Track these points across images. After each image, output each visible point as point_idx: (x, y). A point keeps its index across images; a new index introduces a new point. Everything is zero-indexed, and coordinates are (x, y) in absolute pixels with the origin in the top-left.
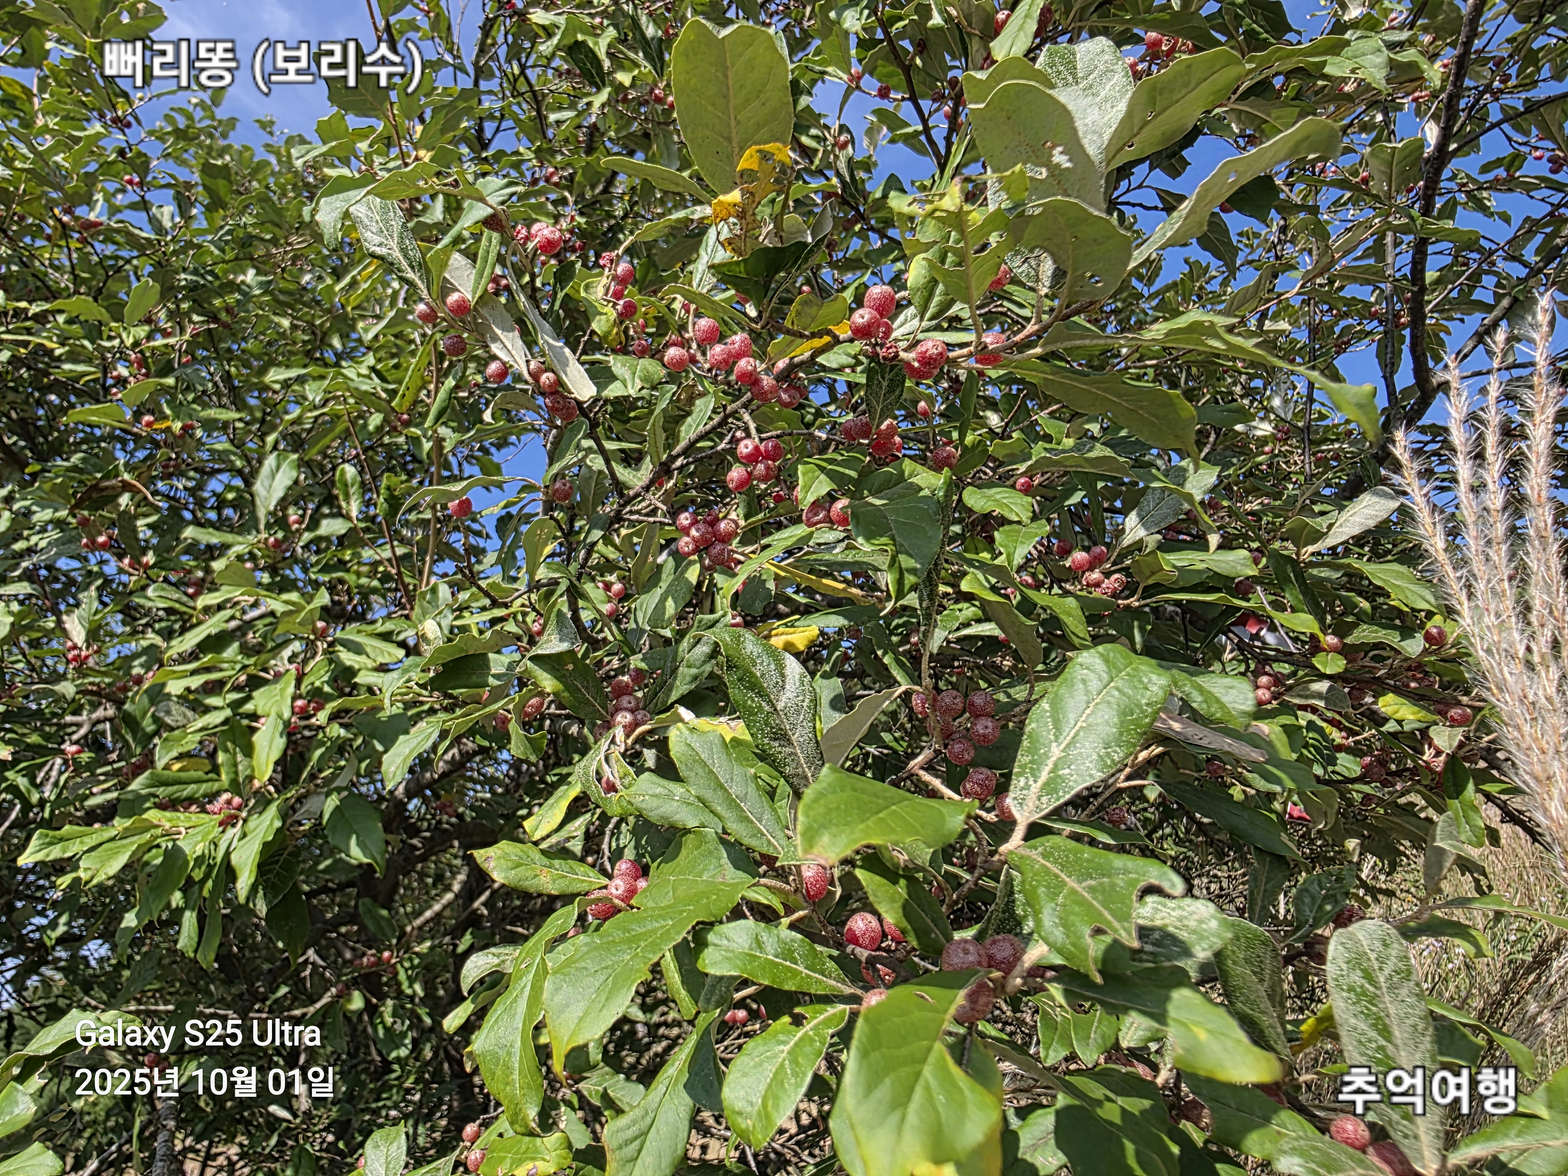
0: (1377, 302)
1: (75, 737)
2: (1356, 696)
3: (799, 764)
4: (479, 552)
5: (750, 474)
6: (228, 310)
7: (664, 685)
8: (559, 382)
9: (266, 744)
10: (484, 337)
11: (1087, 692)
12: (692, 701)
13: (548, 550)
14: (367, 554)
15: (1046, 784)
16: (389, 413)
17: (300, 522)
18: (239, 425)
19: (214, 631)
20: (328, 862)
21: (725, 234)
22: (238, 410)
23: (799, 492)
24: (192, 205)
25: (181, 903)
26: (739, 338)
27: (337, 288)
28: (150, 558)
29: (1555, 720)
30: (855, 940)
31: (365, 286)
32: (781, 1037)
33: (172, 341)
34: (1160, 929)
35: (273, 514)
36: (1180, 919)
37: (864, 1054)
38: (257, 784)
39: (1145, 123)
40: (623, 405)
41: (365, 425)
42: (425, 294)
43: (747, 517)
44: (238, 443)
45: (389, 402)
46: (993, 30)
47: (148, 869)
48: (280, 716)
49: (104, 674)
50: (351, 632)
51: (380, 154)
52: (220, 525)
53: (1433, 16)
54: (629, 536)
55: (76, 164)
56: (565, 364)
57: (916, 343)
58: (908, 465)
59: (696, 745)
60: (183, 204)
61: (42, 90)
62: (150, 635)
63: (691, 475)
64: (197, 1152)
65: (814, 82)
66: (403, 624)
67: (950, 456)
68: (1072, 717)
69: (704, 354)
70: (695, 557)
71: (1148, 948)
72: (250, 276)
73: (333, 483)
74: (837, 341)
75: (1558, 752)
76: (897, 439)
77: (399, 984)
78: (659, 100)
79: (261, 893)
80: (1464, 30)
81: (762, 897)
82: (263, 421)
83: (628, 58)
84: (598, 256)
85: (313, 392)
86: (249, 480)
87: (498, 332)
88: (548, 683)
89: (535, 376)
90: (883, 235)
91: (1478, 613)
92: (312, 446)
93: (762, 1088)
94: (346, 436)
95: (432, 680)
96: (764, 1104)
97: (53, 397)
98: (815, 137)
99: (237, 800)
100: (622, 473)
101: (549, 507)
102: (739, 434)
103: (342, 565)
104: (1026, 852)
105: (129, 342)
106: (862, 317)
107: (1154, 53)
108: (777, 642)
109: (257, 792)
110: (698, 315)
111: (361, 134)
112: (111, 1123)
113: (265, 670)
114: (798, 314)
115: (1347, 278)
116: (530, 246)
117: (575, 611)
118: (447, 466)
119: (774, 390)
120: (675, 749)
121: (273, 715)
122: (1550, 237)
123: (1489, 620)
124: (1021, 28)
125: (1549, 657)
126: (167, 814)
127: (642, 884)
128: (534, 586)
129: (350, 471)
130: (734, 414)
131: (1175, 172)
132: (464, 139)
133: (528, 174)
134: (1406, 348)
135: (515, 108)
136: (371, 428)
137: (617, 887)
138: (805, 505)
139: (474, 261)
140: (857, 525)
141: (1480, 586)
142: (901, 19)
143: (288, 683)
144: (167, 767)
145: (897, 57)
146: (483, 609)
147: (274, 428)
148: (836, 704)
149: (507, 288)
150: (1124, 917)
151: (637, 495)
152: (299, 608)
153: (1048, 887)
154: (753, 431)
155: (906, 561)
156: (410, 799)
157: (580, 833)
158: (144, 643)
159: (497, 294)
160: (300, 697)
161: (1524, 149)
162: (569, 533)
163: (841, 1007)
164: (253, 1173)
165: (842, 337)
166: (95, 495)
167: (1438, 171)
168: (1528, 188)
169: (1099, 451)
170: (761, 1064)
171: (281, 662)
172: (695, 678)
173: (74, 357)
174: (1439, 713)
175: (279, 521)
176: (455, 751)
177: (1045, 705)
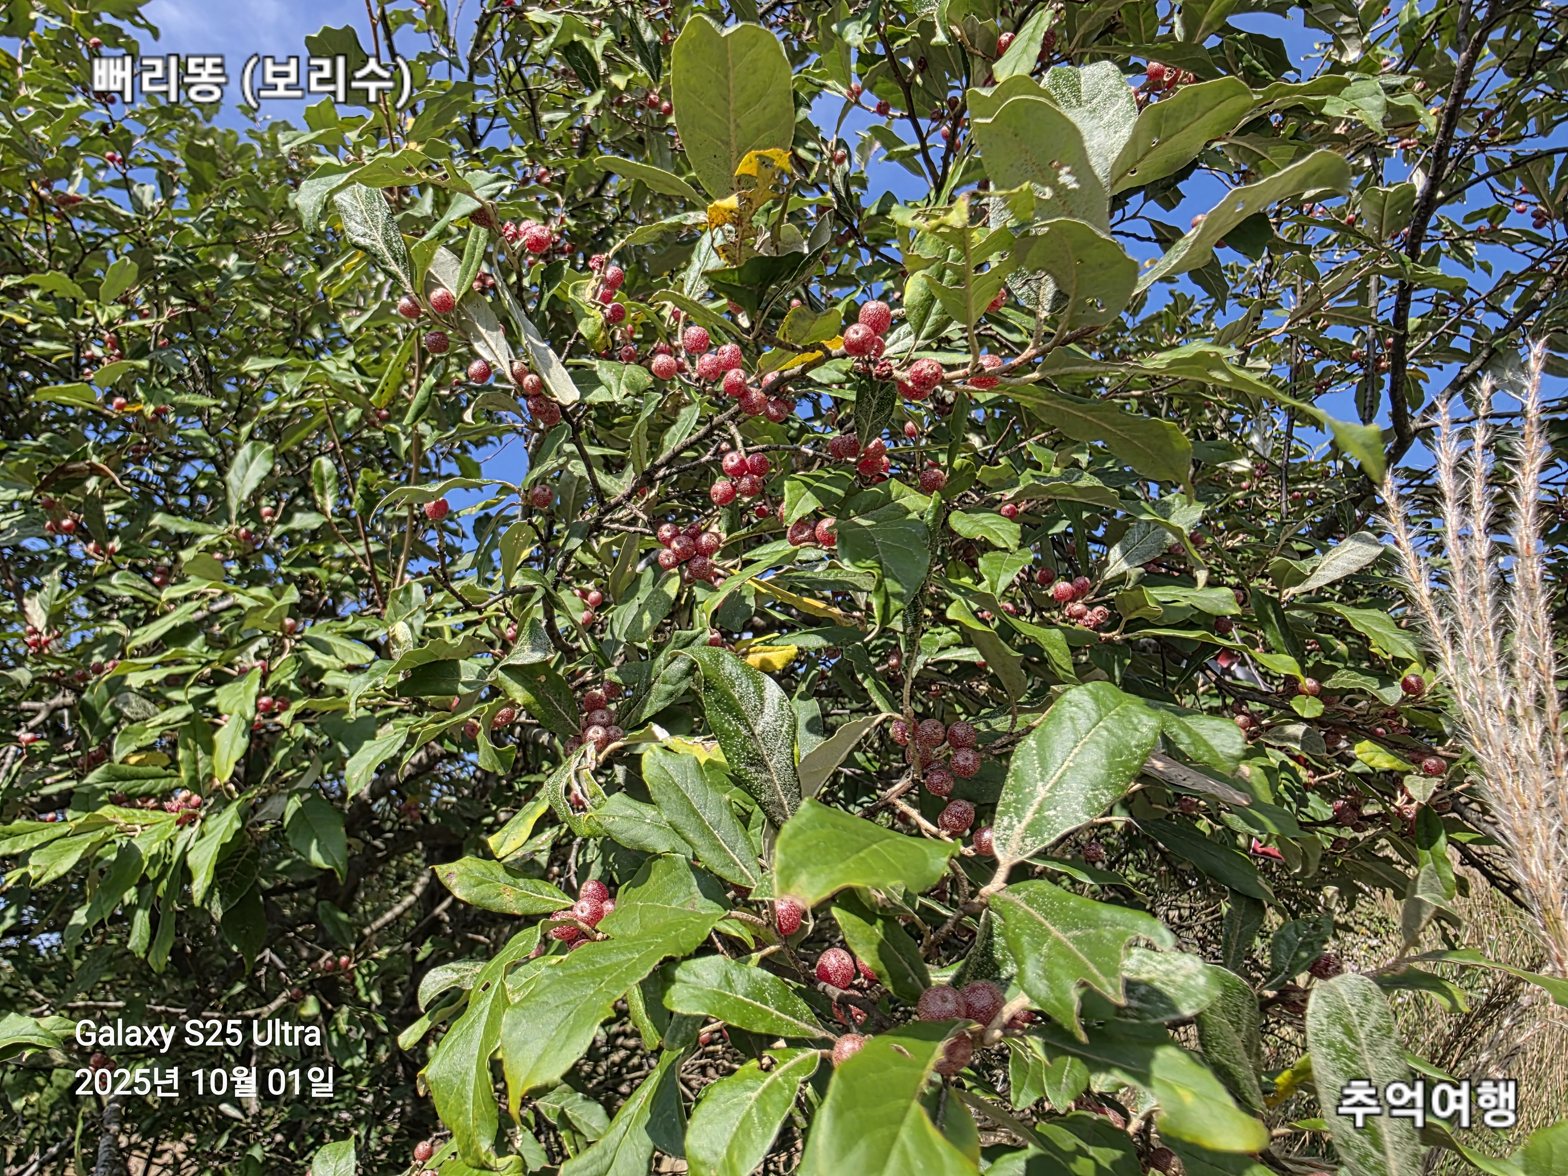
0: (1359, 345)
1: (32, 723)
2: (1331, 740)
3: (775, 791)
4: (454, 551)
5: (734, 487)
6: (208, 294)
7: (639, 701)
8: (541, 385)
9: (227, 743)
10: (467, 334)
11: (1075, 730)
12: (666, 718)
13: (525, 554)
14: (340, 549)
15: (1030, 825)
16: (366, 409)
17: (273, 514)
18: (214, 410)
19: (179, 623)
20: (286, 862)
21: (719, 241)
22: (216, 396)
23: (784, 509)
24: (175, 185)
25: (135, 900)
26: (729, 348)
27: (319, 279)
28: (116, 544)
29: (1537, 776)
30: (825, 976)
31: (348, 277)
32: (749, 1083)
33: (148, 322)
34: (1147, 984)
35: (247, 504)
36: (1167, 973)
37: (838, 1113)
38: (217, 782)
39: (1149, 150)
40: (607, 411)
41: (343, 419)
42: (408, 288)
43: (729, 531)
44: (212, 430)
45: (368, 395)
46: (996, 51)
47: (100, 865)
48: (243, 715)
49: (63, 661)
50: (319, 630)
51: (369, 145)
52: (192, 512)
53: (1424, 65)
54: (608, 545)
55: (55, 138)
56: (548, 365)
57: (910, 363)
58: (895, 486)
59: (670, 769)
60: (166, 184)
61: (26, 61)
62: (115, 622)
63: (673, 485)
64: (143, 1149)
65: (812, 95)
66: (373, 623)
67: (938, 478)
68: (1059, 756)
69: (692, 364)
70: (675, 570)
71: (1135, 1003)
72: (232, 261)
73: (309, 474)
74: (829, 356)
75: (1539, 808)
76: (885, 459)
77: (356, 991)
78: (653, 105)
79: (217, 896)
80: (1456, 82)
81: (733, 929)
82: (239, 409)
83: (625, 62)
84: (587, 259)
85: (291, 384)
86: (222, 467)
87: (483, 330)
88: (519, 693)
89: (519, 377)
90: (874, 252)
91: (1462, 664)
92: (288, 438)
93: (728, 1137)
94: (323, 428)
95: (400, 685)
96: (729, 1154)
97: (26, 374)
98: (813, 151)
99: (196, 798)
100: (604, 480)
101: (528, 512)
102: (724, 446)
103: (314, 559)
104: (1006, 895)
105: (103, 320)
106: (857, 332)
107: (1154, 84)
108: (754, 660)
109: (218, 790)
110: (688, 323)
111: (351, 123)
112: (55, 1117)
113: (231, 666)
114: (791, 326)
115: (1335, 318)
116: (517, 244)
117: (550, 619)
118: (426, 463)
119: (763, 403)
120: (649, 771)
121: (236, 713)
122: (1530, 290)
123: (1474, 670)
124: (1024, 51)
125: (1532, 711)
126: (123, 811)
127: (608, 906)
128: (508, 592)
129: (326, 464)
130: (721, 426)
131: (1169, 204)
132: (456, 134)
133: (520, 174)
134: (1385, 394)
135: (509, 106)
136: (349, 423)
137: (583, 908)
138: (790, 523)
139: (461, 257)
140: (843, 546)
141: (1466, 636)
142: (902, 36)
143: (252, 682)
144: (124, 761)
145: (897, 74)
146: (456, 612)
147: (250, 417)
148: (812, 726)
149: (494, 287)
150: (1111, 971)
151: (618, 504)
152: (268, 605)
153: (1032, 936)
154: (739, 444)
155: (892, 586)
156: (375, 800)
157: (547, 846)
158: (107, 631)
159: (483, 292)
160: (267, 694)
161: (1507, 201)
162: (547, 540)
163: (813, 1051)
164: (201, 1171)
165: (834, 352)
166: (61, 477)
167: (1424, 221)
168: (1511, 242)
169: (1087, 481)
170: (727, 1111)
171: (247, 659)
172: (671, 695)
173: (48, 335)
174: (1414, 762)
175: (251, 512)
176: (422, 753)
177: (1031, 741)
